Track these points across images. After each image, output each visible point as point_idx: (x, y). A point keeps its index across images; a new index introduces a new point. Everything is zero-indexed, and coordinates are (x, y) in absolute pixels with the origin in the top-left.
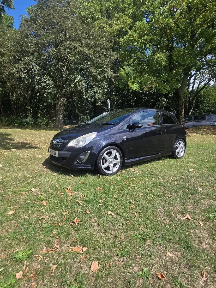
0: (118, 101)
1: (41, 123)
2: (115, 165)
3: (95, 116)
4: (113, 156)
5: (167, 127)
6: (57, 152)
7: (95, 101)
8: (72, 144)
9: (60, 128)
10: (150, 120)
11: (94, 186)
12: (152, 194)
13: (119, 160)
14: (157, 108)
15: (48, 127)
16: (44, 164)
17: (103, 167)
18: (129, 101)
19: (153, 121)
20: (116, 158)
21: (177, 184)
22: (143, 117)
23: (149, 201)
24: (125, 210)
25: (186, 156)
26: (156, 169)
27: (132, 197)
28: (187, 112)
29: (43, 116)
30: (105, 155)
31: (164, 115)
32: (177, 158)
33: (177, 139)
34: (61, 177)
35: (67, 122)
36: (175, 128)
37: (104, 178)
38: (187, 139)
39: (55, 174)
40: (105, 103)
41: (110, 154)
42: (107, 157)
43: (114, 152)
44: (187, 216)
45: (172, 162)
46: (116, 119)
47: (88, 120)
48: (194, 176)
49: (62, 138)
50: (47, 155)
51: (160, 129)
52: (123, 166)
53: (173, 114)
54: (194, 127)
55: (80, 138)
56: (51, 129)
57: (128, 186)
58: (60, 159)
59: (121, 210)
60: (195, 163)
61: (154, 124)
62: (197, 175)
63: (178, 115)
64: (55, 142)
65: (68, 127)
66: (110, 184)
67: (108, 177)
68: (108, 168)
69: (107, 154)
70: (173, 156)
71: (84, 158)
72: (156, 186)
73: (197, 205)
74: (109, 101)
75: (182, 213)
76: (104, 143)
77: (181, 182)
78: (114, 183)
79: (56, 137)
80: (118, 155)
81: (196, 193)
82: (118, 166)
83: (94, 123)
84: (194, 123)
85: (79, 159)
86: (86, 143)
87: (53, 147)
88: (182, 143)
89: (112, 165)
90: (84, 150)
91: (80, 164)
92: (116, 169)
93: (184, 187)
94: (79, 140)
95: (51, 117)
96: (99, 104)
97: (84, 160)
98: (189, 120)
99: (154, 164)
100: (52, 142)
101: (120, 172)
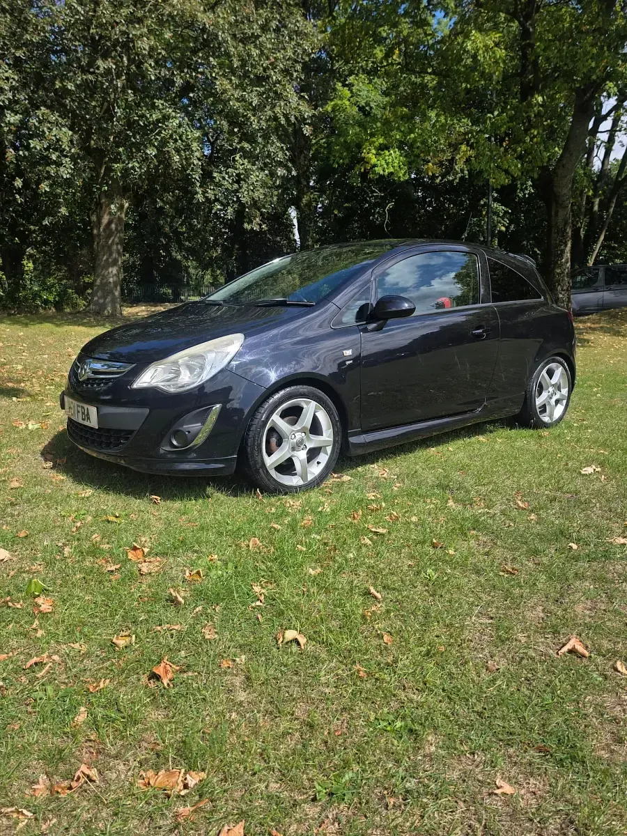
0: (327, 211)
1: (36, 295)
2: (313, 454)
3: (243, 270)
4: (306, 420)
5: (504, 313)
6: (93, 411)
7: (241, 214)
8: (150, 378)
9: (112, 317)
10: (446, 286)
11: (236, 534)
12: (450, 562)
13: (327, 435)
14: (472, 239)
15: (62, 310)
16: (46, 453)
17: (270, 461)
18: (368, 212)
19: (457, 290)
20: (315, 428)
21: (540, 521)
22: (427, 275)
23: (435, 588)
24: (347, 624)
25: (572, 416)
26: (463, 469)
27: (374, 574)
28: (580, 255)
29: (43, 271)
30: (275, 417)
31: (494, 267)
32: (540, 425)
33: (542, 356)
34: (112, 503)
35: (138, 292)
36: (535, 314)
37: (271, 504)
38: (580, 353)
39: (89, 492)
40: (278, 221)
41: (293, 414)
42: (282, 424)
43: (311, 408)
44: (574, 643)
45: (521, 439)
46: (321, 283)
47: (216, 285)
48: (600, 493)
49: (114, 358)
50: (58, 420)
51: (478, 320)
52: (345, 458)
53: (530, 262)
54: (602, 308)
55: (181, 356)
56: (78, 318)
57: (359, 533)
58: (105, 435)
59: (334, 624)
60: (604, 445)
61: (460, 300)
62: (611, 488)
63: (547, 267)
64: (86, 372)
65: (141, 311)
66: (293, 527)
67: (288, 500)
68: (287, 467)
69: (283, 416)
70: (526, 418)
71: (200, 429)
72: (461, 530)
73: (610, 598)
74: (293, 213)
75: (556, 632)
76: (273, 376)
77: (553, 516)
78: (309, 519)
79: (88, 351)
80: (323, 417)
81: (607, 555)
82: (323, 458)
83: (236, 297)
84: (607, 296)
85: (178, 434)
86: (206, 375)
87: (79, 389)
88: (559, 372)
89: (302, 455)
90: (197, 399)
91: (182, 455)
92: (315, 470)
93: (563, 534)
94: (176, 363)
95: (74, 274)
96: (255, 225)
97: (199, 440)
98: (589, 285)
99: (455, 450)
100: (74, 373)
101: (333, 479)
